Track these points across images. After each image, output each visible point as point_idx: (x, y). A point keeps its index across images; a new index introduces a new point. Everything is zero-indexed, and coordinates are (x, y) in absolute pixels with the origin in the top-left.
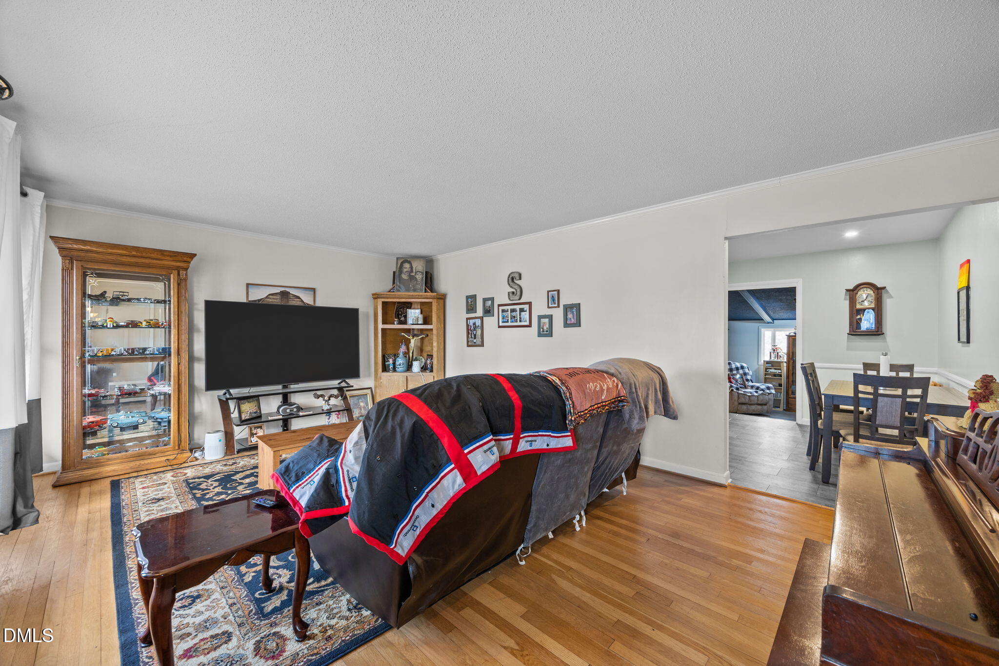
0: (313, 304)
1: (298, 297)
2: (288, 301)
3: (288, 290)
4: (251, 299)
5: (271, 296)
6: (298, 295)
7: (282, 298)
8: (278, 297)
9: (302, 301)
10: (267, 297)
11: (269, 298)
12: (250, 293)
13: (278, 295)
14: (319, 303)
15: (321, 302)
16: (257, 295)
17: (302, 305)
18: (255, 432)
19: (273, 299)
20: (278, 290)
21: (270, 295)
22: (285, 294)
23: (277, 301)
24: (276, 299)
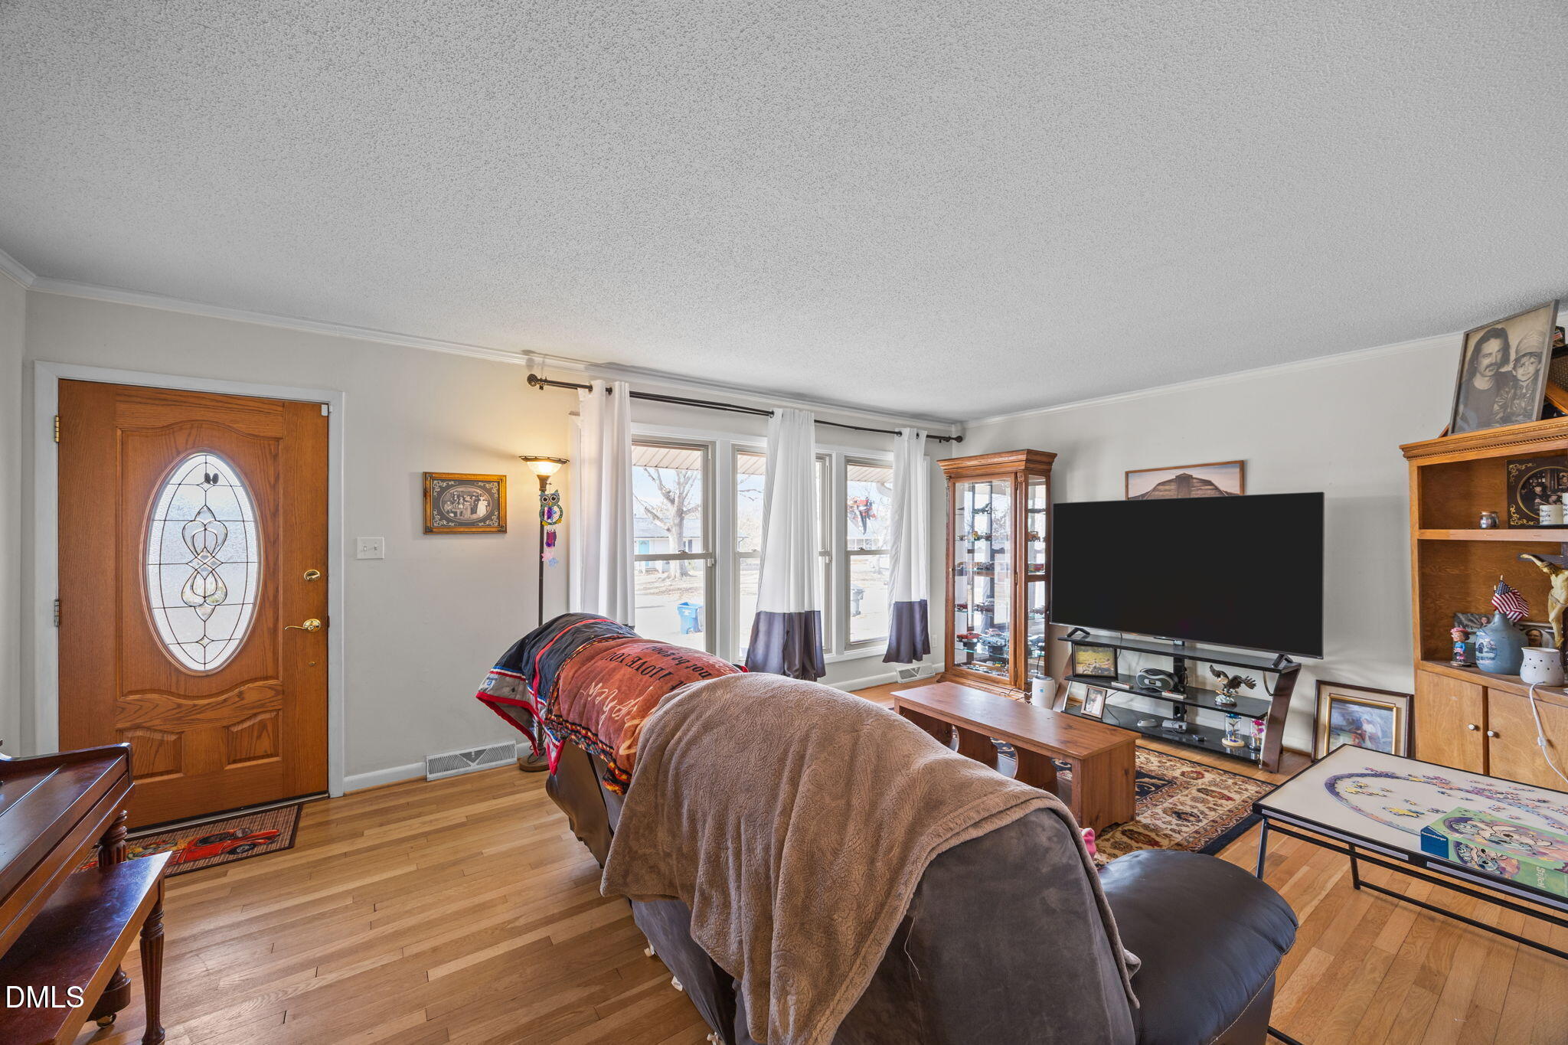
0: (1239, 493)
1: (1209, 483)
2: (1190, 492)
3: (1188, 472)
4: (1131, 495)
5: (1161, 487)
6: (1207, 479)
7: (1179, 488)
8: (1173, 487)
9: (1216, 488)
10: (1155, 489)
11: (1158, 490)
12: (1130, 486)
13: (1173, 484)
14: (1253, 490)
15: (1257, 487)
16: (1142, 487)
17: (1217, 495)
18: (1093, 697)
19: (1166, 490)
20: (1171, 475)
21: (1159, 484)
22: (1184, 480)
23: (1171, 493)
24: (1170, 490)
